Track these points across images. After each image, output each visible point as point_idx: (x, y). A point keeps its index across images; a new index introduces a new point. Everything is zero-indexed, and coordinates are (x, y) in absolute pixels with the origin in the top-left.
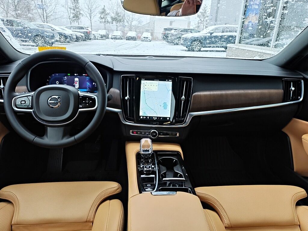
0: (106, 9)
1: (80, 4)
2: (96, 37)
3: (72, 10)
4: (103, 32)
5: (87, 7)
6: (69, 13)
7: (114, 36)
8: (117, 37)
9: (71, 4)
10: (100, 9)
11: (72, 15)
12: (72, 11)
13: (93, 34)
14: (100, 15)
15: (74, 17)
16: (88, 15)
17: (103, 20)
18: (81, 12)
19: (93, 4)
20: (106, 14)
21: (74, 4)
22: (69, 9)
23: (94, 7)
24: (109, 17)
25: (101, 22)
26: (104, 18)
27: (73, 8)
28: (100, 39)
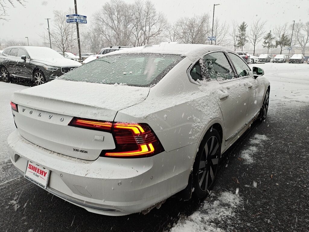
0: (272, 33)
1: (247, 32)
2: (255, 61)
3: (238, 37)
4: (265, 56)
5: (252, 34)
6: (235, 40)
7: (276, 59)
8: (279, 60)
9: (239, 32)
10: (265, 35)
11: (237, 42)
12: (238, 39)
13: (252, 59)
14: (264, 40)
15: (238, 44)
16: (253, 41)
17: (268, 44)
18: (247, 39)
19: (259, 30)
20: (271, 39)
21: (241, 32)
22: (235, 37)
23: (260, 33)
24: (274, 41)
25: (264, 47)
26: (268, 42)
27: (239, 36)
28: (258, 63)
